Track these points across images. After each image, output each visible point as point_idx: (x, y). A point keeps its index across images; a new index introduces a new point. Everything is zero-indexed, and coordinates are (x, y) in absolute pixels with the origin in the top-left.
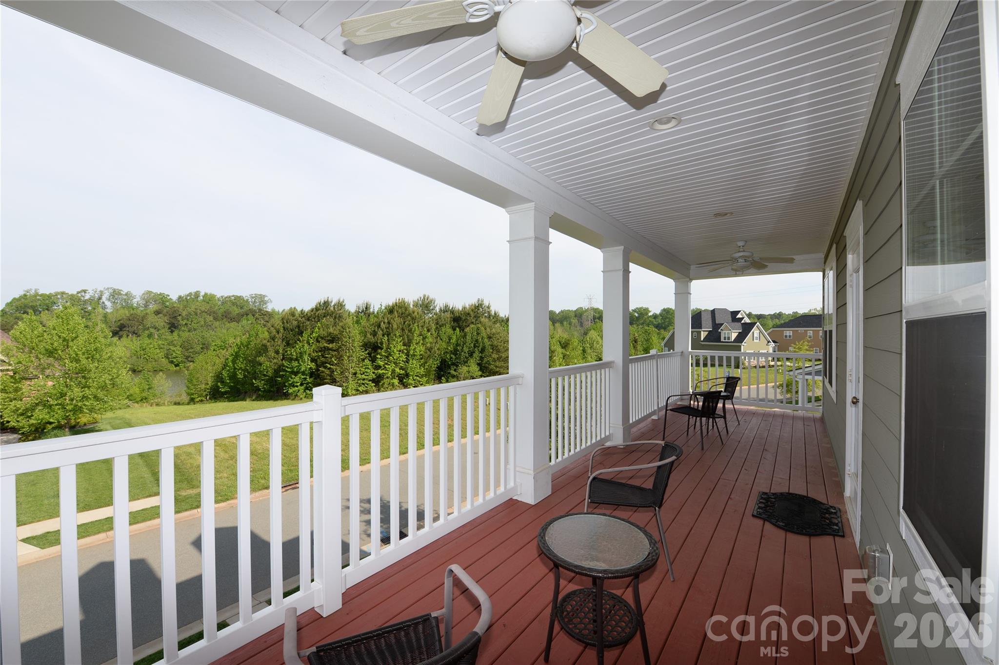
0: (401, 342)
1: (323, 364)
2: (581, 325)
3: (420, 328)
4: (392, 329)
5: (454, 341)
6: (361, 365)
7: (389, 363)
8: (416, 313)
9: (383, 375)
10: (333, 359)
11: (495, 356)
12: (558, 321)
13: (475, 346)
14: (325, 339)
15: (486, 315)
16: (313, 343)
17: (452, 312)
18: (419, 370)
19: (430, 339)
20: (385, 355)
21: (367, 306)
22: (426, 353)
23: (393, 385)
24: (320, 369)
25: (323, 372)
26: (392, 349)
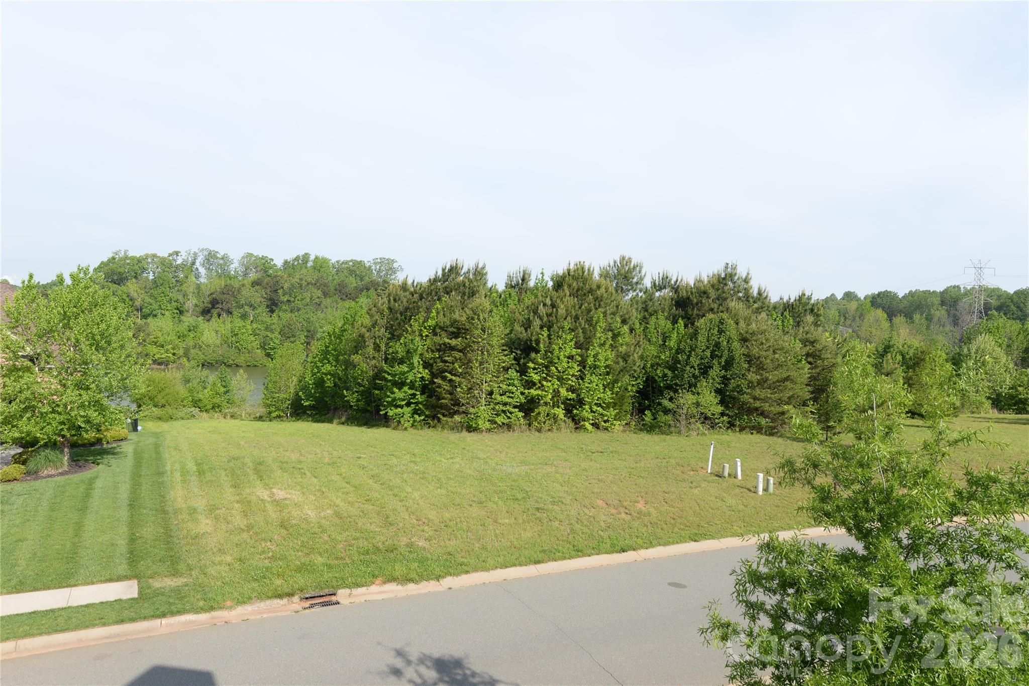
0: (571, 340)
1: (440, 374)
2: (955, 322)
3: (609, 317)
4: (556, 317)
5: (672, 343)
6: (501, 378)
7: (550, 379)
8: (603, 290)
9: (538, 399)
10: (456, 365)
11: (753, 377)
12: (900, 312)
13: (713, 356)
14: (446, 331)
15: (741, 295)
16: (427, 336)
17: (676, 289)
18: (602, 395)
19: (626, 338)
20: (543, 364)
21: (524, 276)
22: (618, 363)
23: (555, 418)
24: (436, 380)
25: (439, 386)
26: (556, 352)
